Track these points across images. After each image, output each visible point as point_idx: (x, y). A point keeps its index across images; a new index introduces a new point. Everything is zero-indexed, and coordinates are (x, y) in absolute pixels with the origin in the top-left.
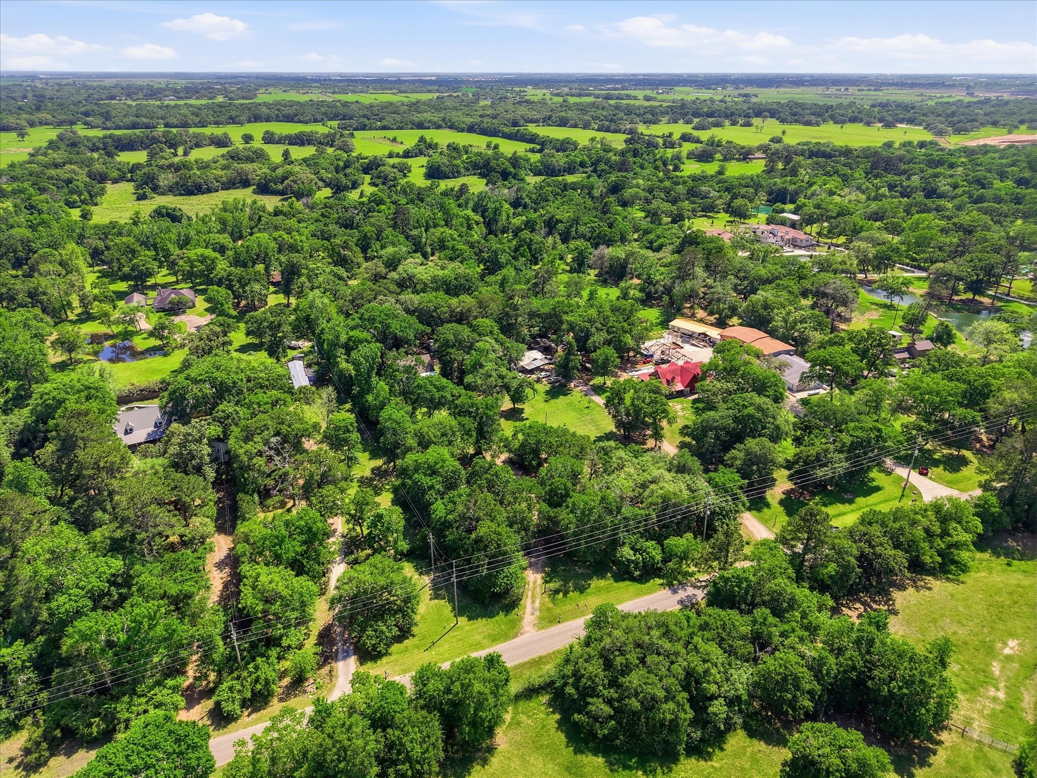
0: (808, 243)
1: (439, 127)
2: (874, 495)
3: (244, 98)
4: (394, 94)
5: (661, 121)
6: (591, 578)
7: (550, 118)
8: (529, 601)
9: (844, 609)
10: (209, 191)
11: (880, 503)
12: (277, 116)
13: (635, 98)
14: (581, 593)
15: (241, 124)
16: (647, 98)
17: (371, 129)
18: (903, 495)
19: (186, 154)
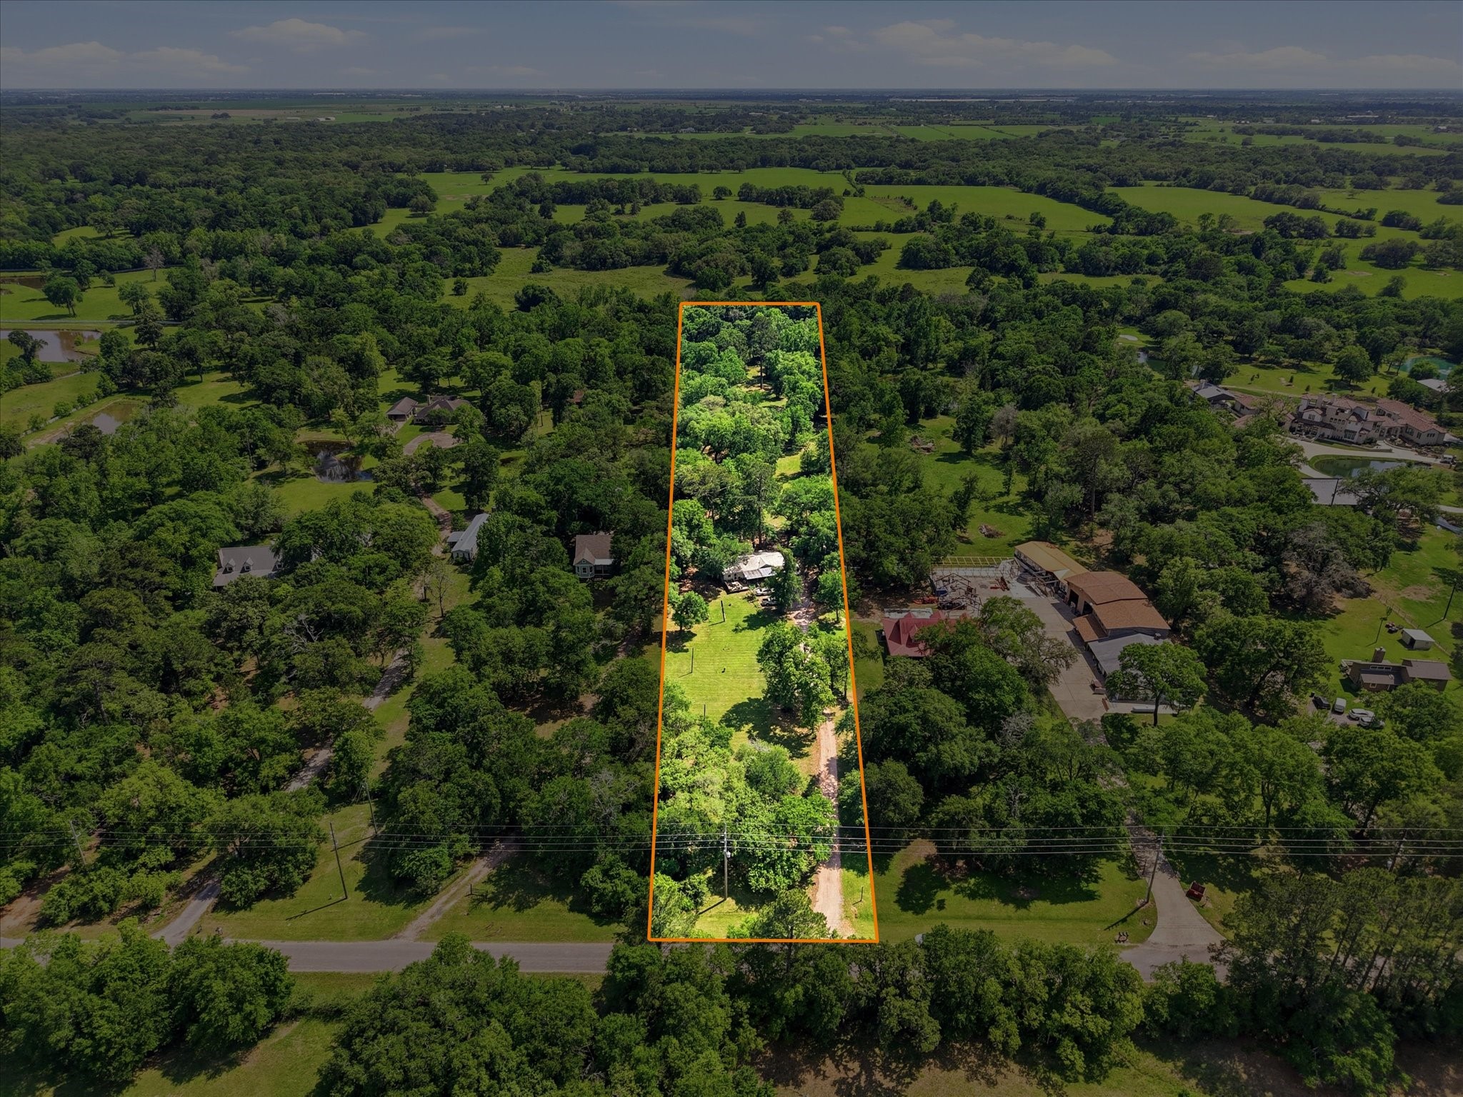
0: (1432, 440)
1: (999, 183)
2: (1071, 904)
3: (776, 131)
4: (984, 126)
5: (1388, 184)
6: (544, 894)
7: (1186, 173)
8: (444, 899)
9: (828, 1061)
10: (615, 266)
11: (1070, 919)
12: (793, 159)
13: (1380, 140)
14: (519, 910)
15: (740, 169)
16: (1401, 141)
17: (899, 183)
18: (1124, 920)
19: (633, 212)
